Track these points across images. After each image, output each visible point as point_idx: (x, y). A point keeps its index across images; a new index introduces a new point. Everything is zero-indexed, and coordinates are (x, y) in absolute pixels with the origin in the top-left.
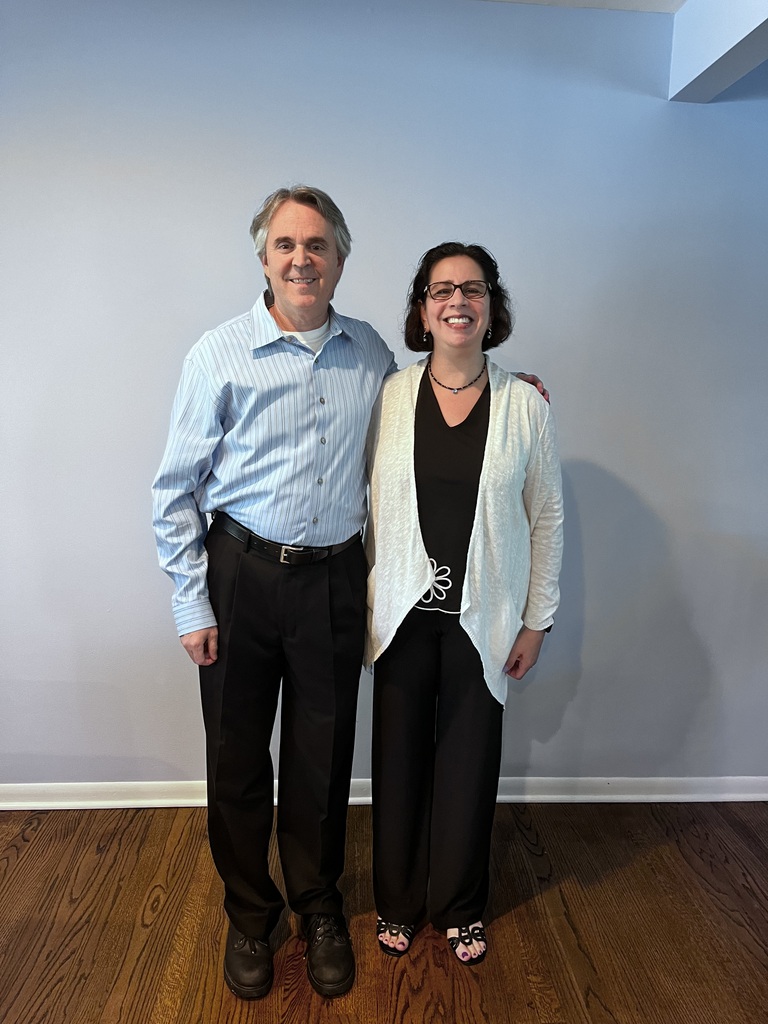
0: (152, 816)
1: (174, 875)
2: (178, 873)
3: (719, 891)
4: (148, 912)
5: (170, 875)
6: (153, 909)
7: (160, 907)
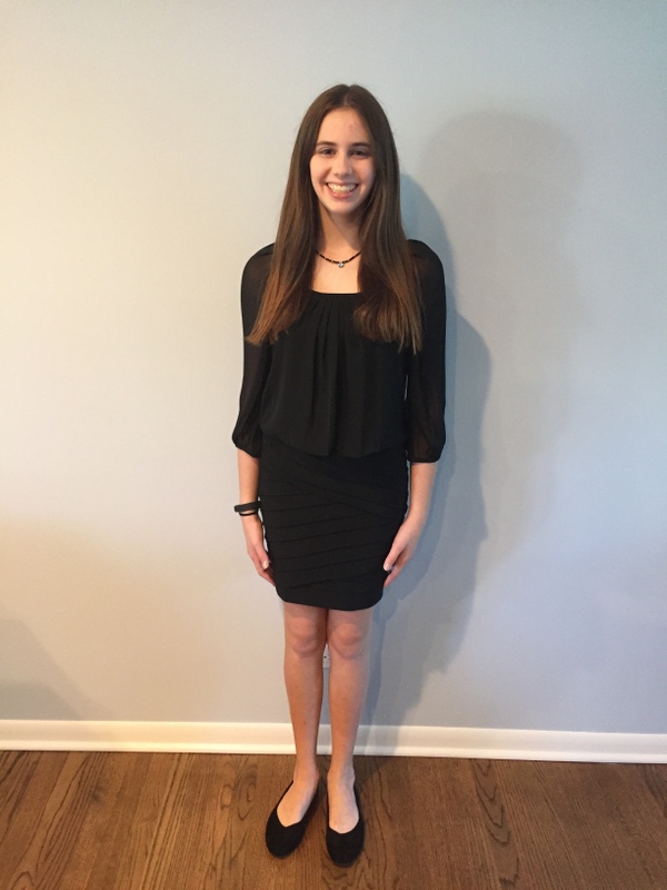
0: (37, 763)
1: (47, 856)
2: (54, 852)
5: (42, 857)
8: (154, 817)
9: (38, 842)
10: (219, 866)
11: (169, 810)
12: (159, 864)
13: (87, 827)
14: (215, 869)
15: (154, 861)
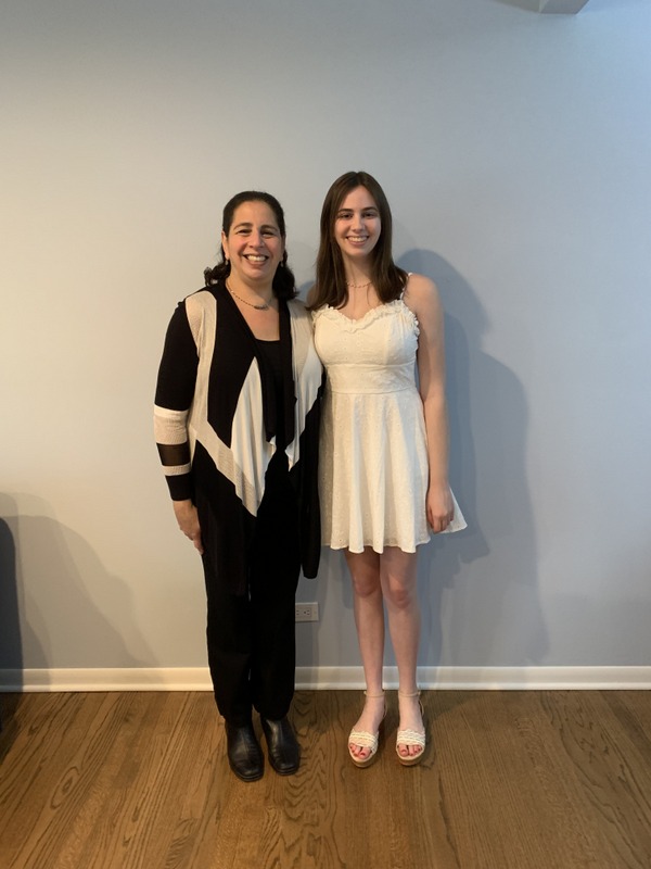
1: (90, 757)
2: (95, 755)
3: (594, 783)
4: (60, 793)
5: (87, 757)
6: (65, 790)
7: (71, 788)
8: (168, 732)
9: (83, 749)
10: (214, 761)
11: (180, 727)
12: (170, 761)
13: (119, 739)
14: (210, 762)
15: (167, 758)
